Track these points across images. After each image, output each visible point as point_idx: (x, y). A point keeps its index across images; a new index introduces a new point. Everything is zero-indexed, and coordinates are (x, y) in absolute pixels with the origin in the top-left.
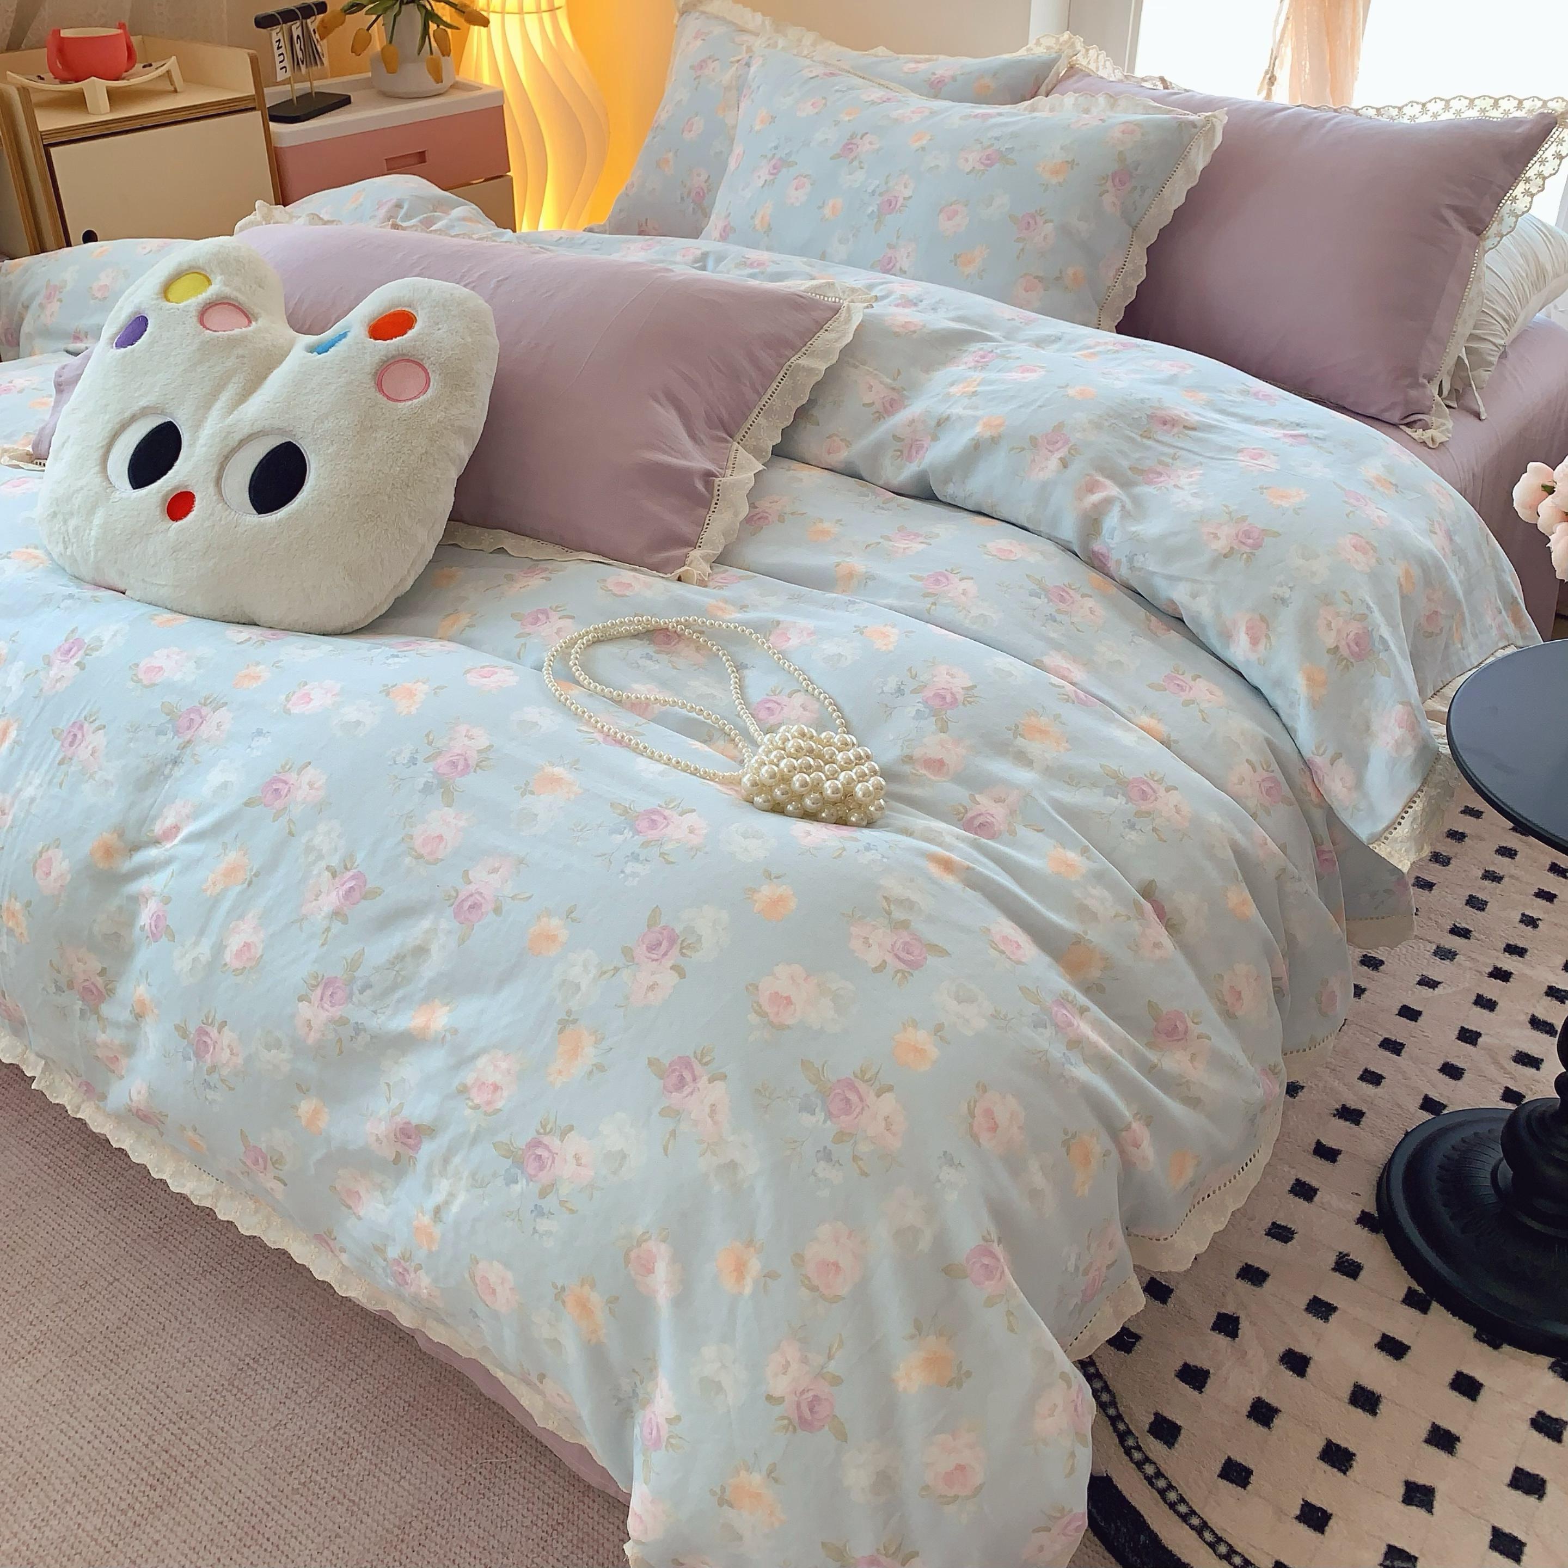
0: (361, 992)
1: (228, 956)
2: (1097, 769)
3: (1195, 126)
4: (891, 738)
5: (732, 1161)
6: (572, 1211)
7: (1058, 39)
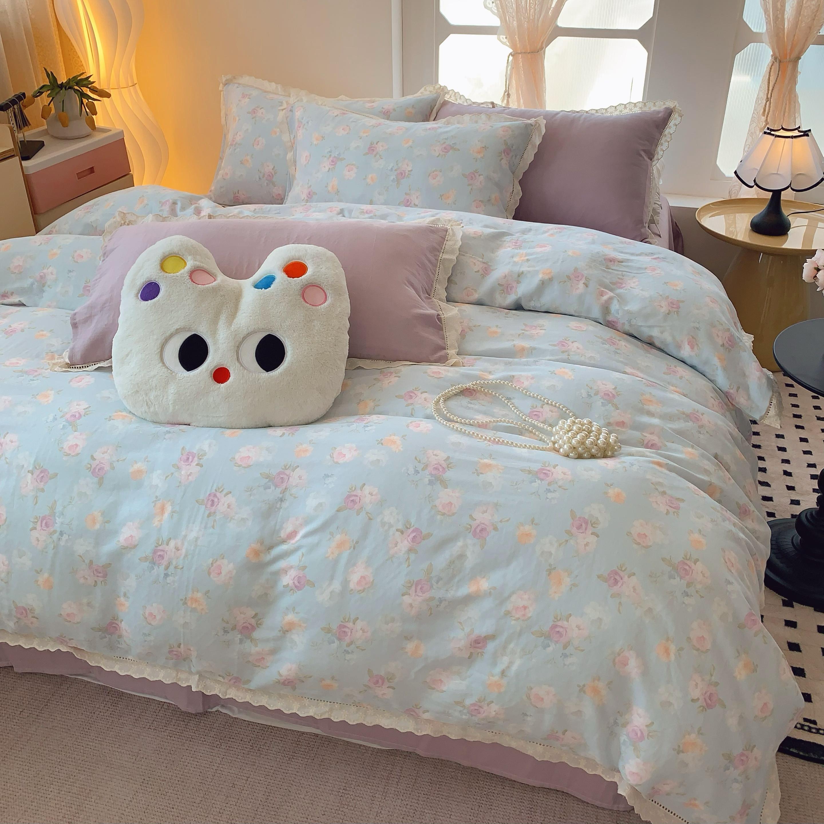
0: (437, 582)
1: (352, 586)
2: (676, 412)
3: (532, 126)
4: (597, 416)
5: (650, 608)
6: (583, 651)
7: (434, 87)
